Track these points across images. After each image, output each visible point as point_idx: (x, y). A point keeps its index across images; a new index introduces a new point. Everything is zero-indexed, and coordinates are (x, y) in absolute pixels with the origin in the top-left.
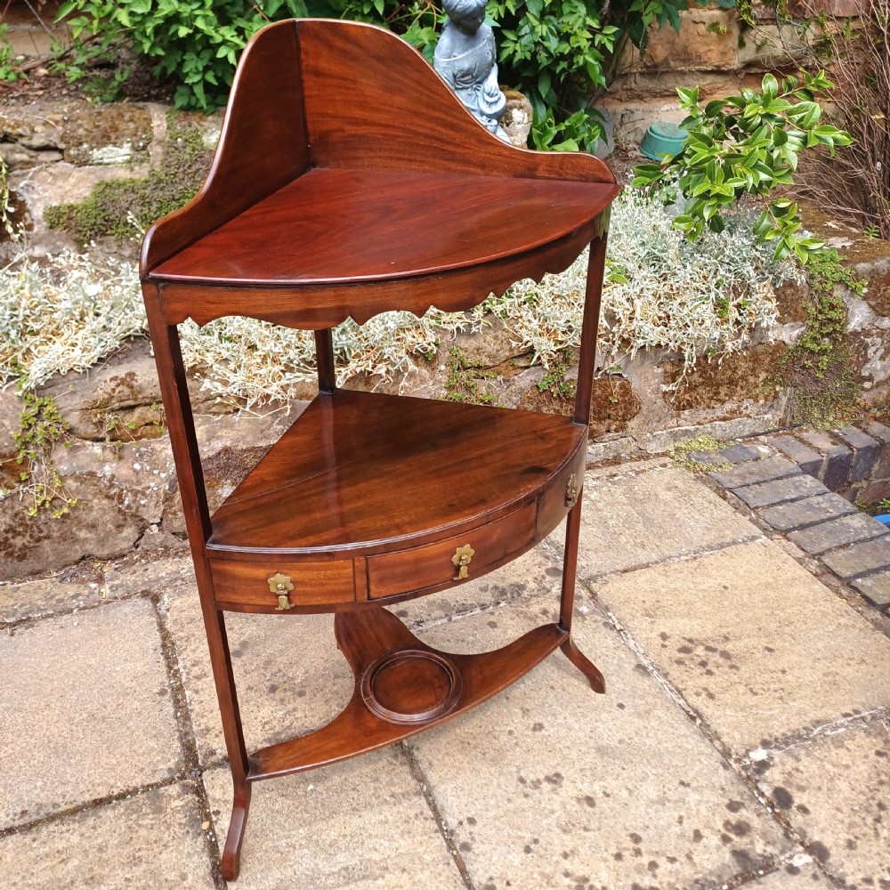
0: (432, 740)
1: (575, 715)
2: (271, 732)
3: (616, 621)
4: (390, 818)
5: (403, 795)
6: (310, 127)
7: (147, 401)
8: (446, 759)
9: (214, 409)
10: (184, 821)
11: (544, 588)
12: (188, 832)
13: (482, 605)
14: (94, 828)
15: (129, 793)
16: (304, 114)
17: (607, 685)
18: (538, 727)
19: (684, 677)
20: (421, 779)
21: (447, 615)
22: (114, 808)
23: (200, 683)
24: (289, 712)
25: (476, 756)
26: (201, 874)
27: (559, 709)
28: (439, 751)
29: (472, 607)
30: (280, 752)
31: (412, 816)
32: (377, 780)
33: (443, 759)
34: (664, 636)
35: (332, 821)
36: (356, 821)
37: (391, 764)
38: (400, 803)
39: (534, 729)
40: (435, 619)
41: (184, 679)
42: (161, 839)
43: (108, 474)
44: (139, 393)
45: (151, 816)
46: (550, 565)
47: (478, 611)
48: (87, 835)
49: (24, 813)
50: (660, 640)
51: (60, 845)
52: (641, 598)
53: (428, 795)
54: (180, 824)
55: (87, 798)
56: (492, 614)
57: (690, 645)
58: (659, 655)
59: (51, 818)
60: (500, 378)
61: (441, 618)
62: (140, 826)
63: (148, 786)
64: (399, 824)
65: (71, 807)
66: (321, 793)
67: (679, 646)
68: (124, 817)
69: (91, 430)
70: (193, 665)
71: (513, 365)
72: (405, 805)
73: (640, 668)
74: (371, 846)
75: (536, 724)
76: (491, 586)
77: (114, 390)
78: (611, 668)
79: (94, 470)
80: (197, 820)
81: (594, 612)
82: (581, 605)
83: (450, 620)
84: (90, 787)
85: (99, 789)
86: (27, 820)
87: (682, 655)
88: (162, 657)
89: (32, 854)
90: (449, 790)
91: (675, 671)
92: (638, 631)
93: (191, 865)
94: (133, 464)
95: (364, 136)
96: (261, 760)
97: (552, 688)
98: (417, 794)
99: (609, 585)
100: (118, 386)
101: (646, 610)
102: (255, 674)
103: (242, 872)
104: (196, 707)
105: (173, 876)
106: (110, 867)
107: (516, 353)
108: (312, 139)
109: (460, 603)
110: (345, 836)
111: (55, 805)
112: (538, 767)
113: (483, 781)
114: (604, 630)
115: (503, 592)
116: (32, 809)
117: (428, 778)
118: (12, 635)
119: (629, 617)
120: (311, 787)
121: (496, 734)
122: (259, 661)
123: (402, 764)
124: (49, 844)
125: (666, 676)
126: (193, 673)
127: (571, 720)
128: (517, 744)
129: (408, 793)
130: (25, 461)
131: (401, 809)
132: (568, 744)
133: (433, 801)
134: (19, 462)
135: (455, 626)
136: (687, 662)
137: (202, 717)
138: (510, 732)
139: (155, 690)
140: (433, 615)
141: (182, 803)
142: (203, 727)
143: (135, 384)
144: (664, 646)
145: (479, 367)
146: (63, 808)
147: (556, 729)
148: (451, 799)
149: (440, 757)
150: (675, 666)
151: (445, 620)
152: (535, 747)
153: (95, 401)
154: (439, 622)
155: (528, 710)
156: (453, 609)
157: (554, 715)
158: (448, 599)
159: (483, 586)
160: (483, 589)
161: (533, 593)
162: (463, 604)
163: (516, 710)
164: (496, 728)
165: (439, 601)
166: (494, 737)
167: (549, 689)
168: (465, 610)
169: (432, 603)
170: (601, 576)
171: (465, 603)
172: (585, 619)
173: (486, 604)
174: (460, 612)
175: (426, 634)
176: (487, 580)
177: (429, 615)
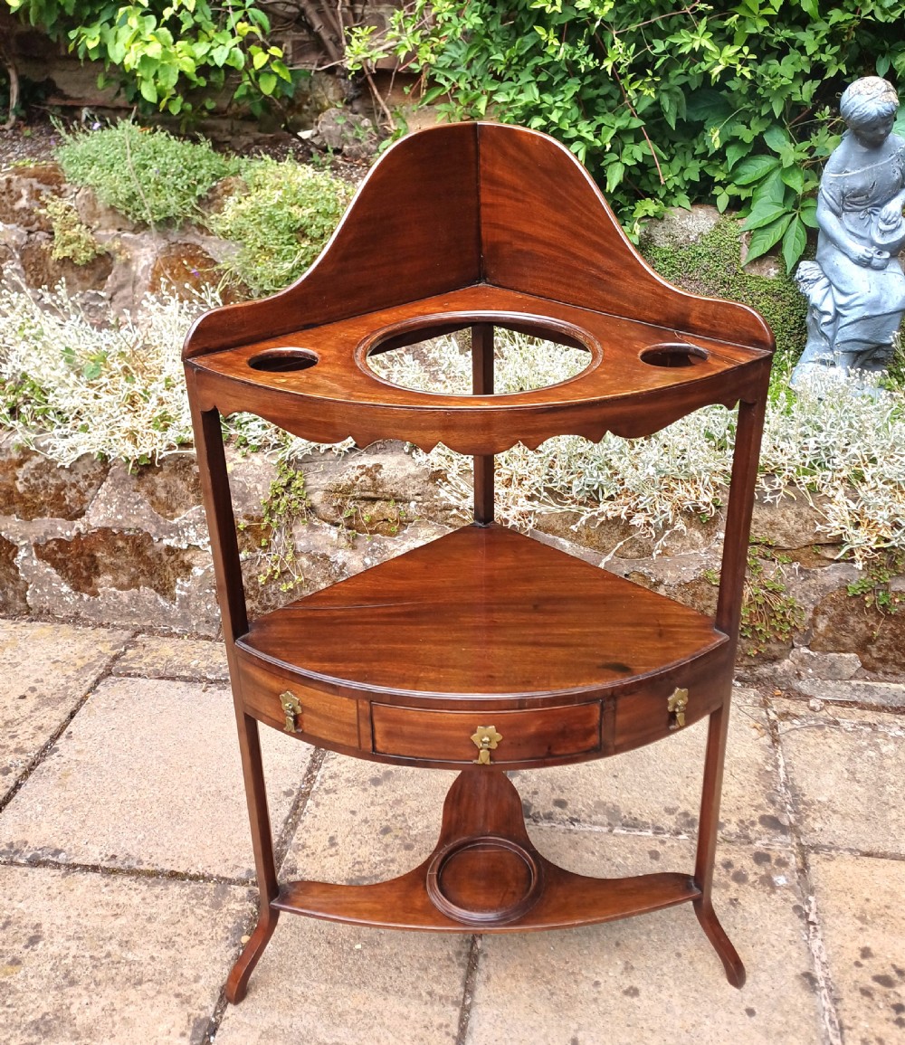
0: (506, 953)
1: (685, 997)
2: (357, 874)
3: (814, 910)
4: (413, 1016)
5: (441, 998)
6: (484, 237)
7: (387, 496)
8: (508, 980)
9: (451, 521)
10: (230, 926)
11: (746, 837)
12: (227, 938)
13: (658, 828)
14: (157, 897)
15: (203, 877)
16: (479, 222)
18: (633, 992)
19: (860, 1014)
20: (469, 989)
21: (609, 824)
22: (183, 886)
23: (326, 797)
24: (386, 860)
25: (542, 992)
26: (212, 984)
27: (671, 982)
28: (506, 968)
29: (644, 826)
30: (316, 891)
31: (435, 1024)
32: (426, 969)
33: (505, 979)
34: (866, 953)
35: (357, 990)
36: (379, 1002)
37: (450, 959)
38: (432, 1004)
39: (626, 993)
40: (595, 824)
41: (314, 789)
42: (201, 934)
43: (340, 561)
44: (380, 486)
45: (207, 908)
46: (771, 812)
47: (650, 833)
48: (148, 901)
49: (114, 857)
50: (857, 956)
51: (122, 899)
52: (866, 895)
53: (465, 1010)
54: (226, 927)
55: (168, 867)
56: (663, 842)
57: (896, 977)
58: (843, 972)
59: (131, 872)
60: (796, 566)
61: (602, 825)
62: (193, 912)
63: (223, 878)
64: (417, 1026)
65: (150, 868)
66: (364, 958)
67: (880, 972)
68: (185, 898)
69: (330, 512)
70: (331, 777)
71: (816, 554)
72: (436, 1008)
73: (809, 980)
74: (376, 1034)
75: (631, 988)
76: (681, 810)
77: (357, 478)
78: (769, 963)
79: (328, 554)
80: (242, 930)
81: (791, 888)
82: (781, 874)
83: (611, 831)
84: (176, 858)
85: (182, 862)
86: (112, 864)
87: (876, 985)
88: (310, 758)
89: (97, 897)
90: (489, 1016)
91: (852, 1001)
92: (834, 933)
93: (210, 970)
94: (364, 557)
95: (528, 253)
96: (295, 890)
97: (679, 955)
98: (455, 1003)
99: (833, 864)
100: (362, 474)
101: (863, 911)
102: (379, 808)
103: (246, 1000)
104: (307, 819)
105: (189, 973)
106: (147, 939)
107: (822, 539)
108: (485, 249)
109: (633, 816)
110: (359, 1012)
111: (140, 862)
112: (603, 1037)
113: (532, 1024)
114: (789, 914)
116: (121, 857)
117: (476, 994)
118: (204, 691)
119: (835, 911)
120: (358, 946)
121: (580, 978)
122: (391, 797)
123: (461, 965)
124: (115, 894)
125: (836, 1001)
126: (326, 786)
127: (676, 1001)
128: (595, 1000)
129: (447, 998)
130: (268, 528)
131: (429, 1011)
132: (656, 1027)
133: (468, 1019)
134: (262, 528)
135: (611, 840)
136: (877, 997)
137: (307, 831)
138: (597, 984)
139: (284, 789)
140: (594, 818)
141: (240, 908)
142: (301, 842)
143: (378, 477)
144: (858, 964)
145: (768, 546)
146: (144, 867)
147: (651, 1003)
148: (485, 1025)
149: (504, 975)
150: (858, 994)
151: (605, 829)
152: (615, 1013)
153: (339, 485)
154: (597, 828)
155: (632, 968)
156: (621, 820)
157: (660, 986)
158: (622, 807)
159: (671, 807)
160: (670, 811)
161: (728, 838)
162: (636, 819)
163: (619, 963)
164: (583, 972)
165: (610, 805)
166: (576, 981)
167: (674, 955)
168: (635, 826)
169: (600, 804)
170: (830, 849)
171: (639, 817)
172: (774, 892)
173: (662, 829)
174: (627, 826)
175: (573, 836)
176: (681, 801)
177: (590, 817)
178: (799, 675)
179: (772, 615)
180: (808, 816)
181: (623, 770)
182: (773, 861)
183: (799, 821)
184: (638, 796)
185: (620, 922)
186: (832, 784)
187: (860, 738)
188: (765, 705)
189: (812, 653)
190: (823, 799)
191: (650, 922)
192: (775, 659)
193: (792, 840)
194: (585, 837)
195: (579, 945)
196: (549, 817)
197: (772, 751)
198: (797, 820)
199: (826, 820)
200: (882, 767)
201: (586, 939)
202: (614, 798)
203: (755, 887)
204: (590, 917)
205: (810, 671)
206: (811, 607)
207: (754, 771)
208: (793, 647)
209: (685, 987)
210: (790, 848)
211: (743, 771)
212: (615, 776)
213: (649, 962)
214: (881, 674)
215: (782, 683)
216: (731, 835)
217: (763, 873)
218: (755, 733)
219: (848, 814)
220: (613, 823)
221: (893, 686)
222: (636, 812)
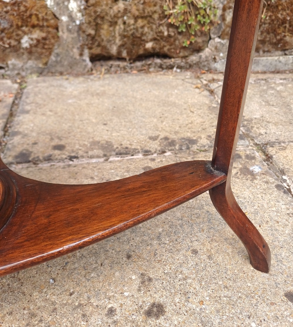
13: (146, 151)
17: (273, 262)
21: (105, 155)
29: (134, 152)
39: (149, 314)
40: (92, 157)
47: (140, 156)
61: (98, 157)
75: (153, 305)
76: (162, 136)
78: (281, 239)
81: (266, 173)
82: (253, 165)
83: (107, 160)
97: (195, 252)
99: (287, 151)
109: (124, 146)
114: (276, 192)
115: (172, 143)
135: (108, 166)
138: (111, 312)
140: (90, 153)
154: (94, 160)
155: (150, 280)
156: (114, 151)
157: (185, 294)
158: (113, 142)
159: (153, 135)
160: (154, 139)
161: (203, 149)
162: (127, 148)
163: (134, 277)
164: (92, 300)
165: (104, 142)
166: (84, 315)
167: (189, 253)
168: (127, 154)
169: (95, 144)
170: (279, 143)
171: (129, 146)
172: (256, 179)
173: (150, 151)
174: (121, 154)
175: (72, 169)
176: (160, 131)
177: (87, 152)
178: (215, 59)
179: (197, 13)
180: (252, 127)
181: (111, 120)
182: (244, 157)
183: (248, 130)
184: (126, 133)
185: (127, 232)
186: (258, 108)
187: (261, 86)
188: (198, 78)
189: (222, 41)
190: (258, 117)
191: (157, 226)
192: (199, 50)
193: (250, 143)
194: (83, 168)
195: (85, 268)
196: (49, 159)
197: (212, 97)
198: (247, 131)
199: (266, 127)
200: (282, 97)
201: (92, 260)
202: (106, 137)
203: (238, 178)
204: (88, 235)
205: (221, 55)
206: (221, 6)
207: (206, 108)
208: (210, 39)
209: (213, 286)
210: (250, 148)
211: (198, 109)
212: (105, 124)
213: (167, 269)
214: (261, 52)
215: (204, 66)
216: (204, 146)
217: (240, 166)
218: (197, 90)
219: (278, 123)
220: (108, 154)
221: (270, 58)
222: (126, 143)
